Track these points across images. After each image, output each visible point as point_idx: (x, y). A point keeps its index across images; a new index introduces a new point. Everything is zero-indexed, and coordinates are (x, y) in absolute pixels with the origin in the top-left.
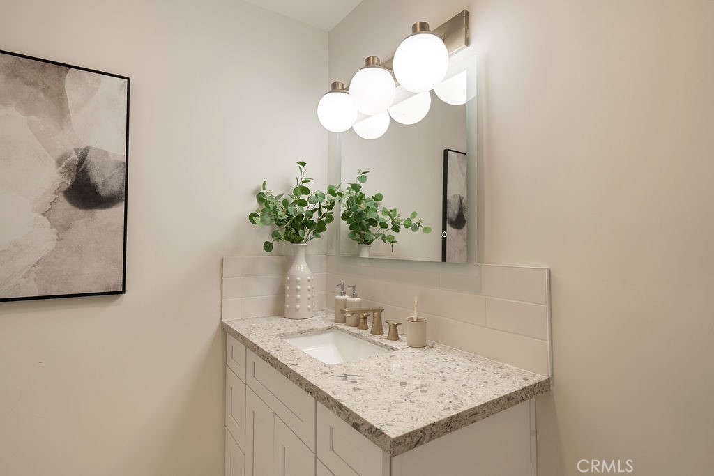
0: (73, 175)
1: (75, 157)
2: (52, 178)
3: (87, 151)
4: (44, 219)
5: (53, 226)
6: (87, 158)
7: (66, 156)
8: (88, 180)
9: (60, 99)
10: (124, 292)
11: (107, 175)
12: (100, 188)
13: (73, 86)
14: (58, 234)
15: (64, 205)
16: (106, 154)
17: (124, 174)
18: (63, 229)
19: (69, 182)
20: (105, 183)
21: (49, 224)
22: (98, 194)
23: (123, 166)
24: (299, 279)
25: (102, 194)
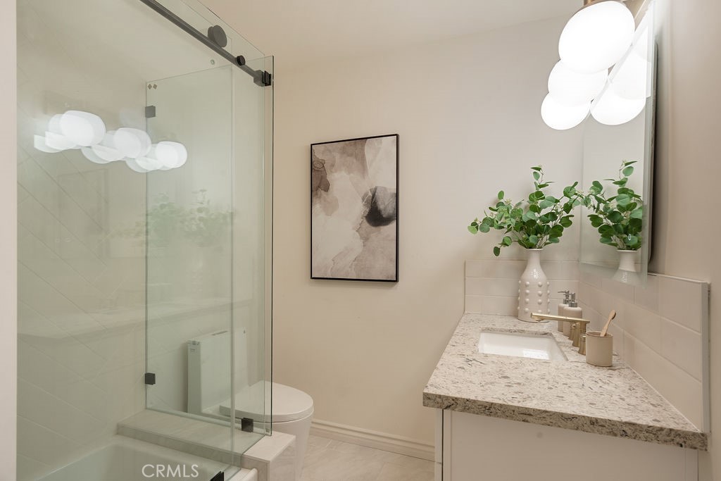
0: (370, 205)
1: (370, 194)
2: (360, 209)
3: (376, 189)
4: (357, 234)
5: (361, 238)
6: (376, 194)
7: (366, 194)
8: (377, 208)
9: (362, 159)
10: (397, 281)
11: (386, 203)
12: (383, 213)
13: (369, 149)
14: (363, 242)
15: (366, 224)
16: (385, 189)
17: (395, 201)
18: (366, 239)
19: (368, 210)
20: (385, 209)
21: (359, 237)
22: (382, 216)
23: (395, 196)
24: (528, 283)
25: (384, 216)
